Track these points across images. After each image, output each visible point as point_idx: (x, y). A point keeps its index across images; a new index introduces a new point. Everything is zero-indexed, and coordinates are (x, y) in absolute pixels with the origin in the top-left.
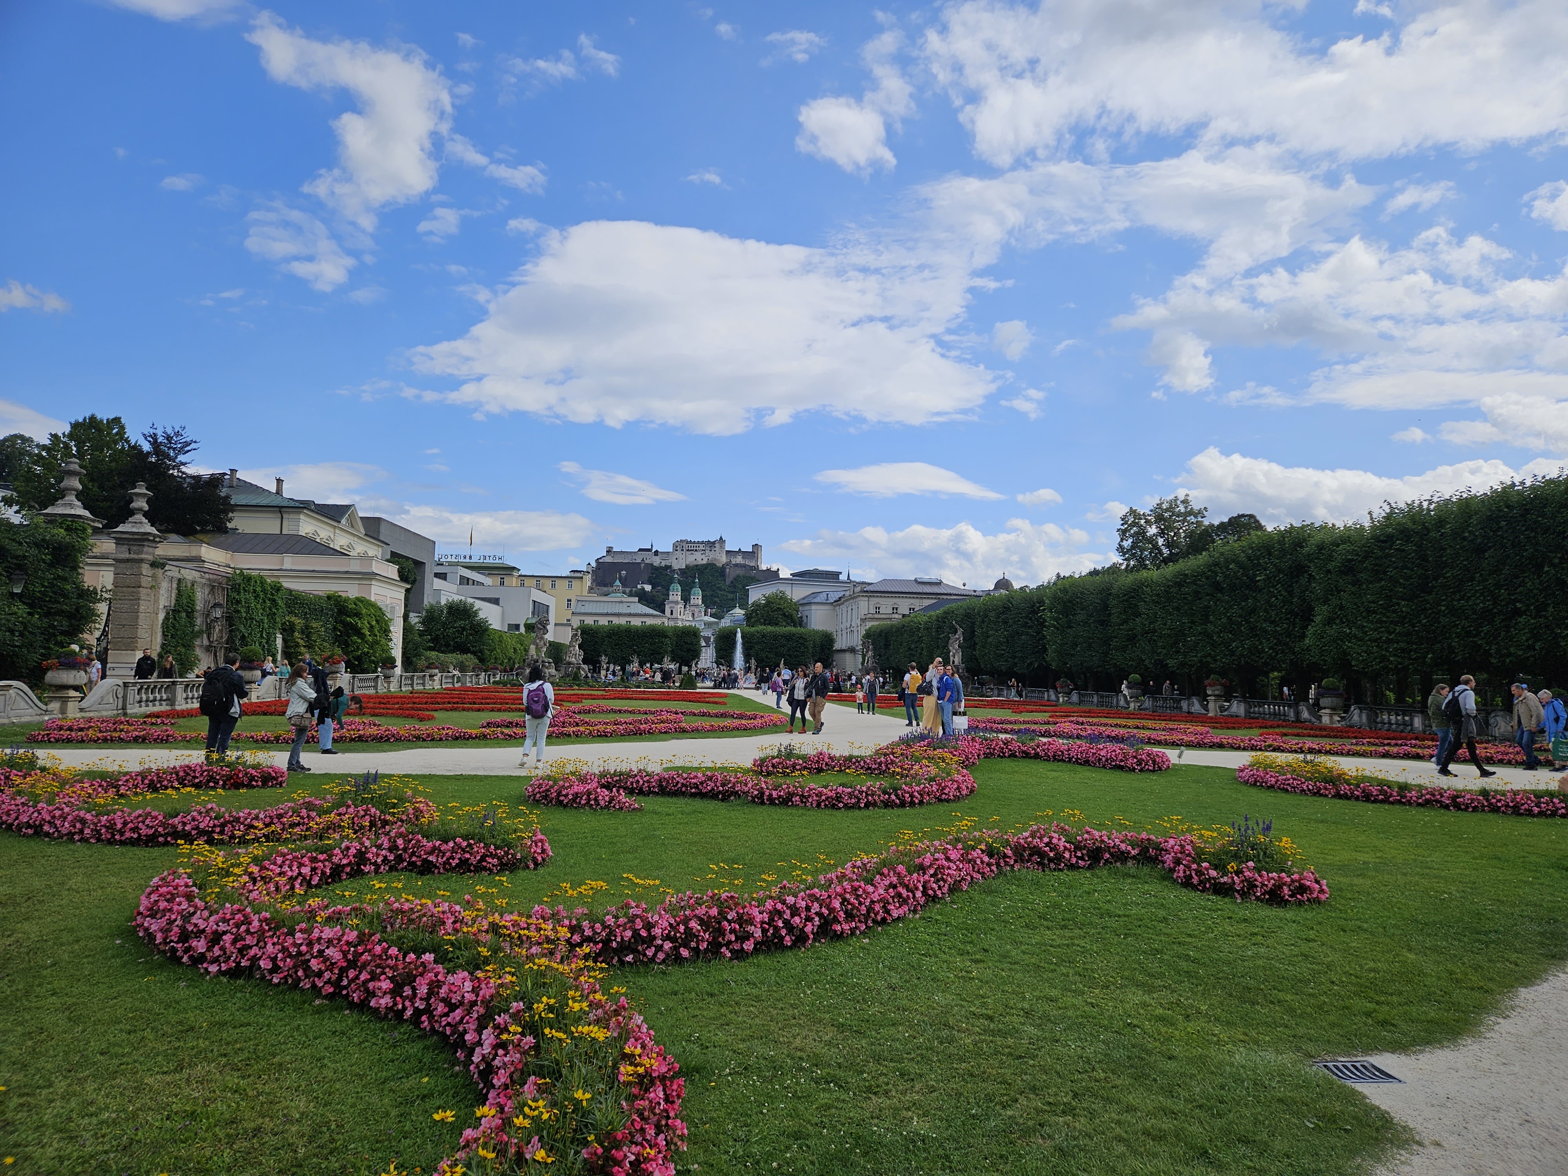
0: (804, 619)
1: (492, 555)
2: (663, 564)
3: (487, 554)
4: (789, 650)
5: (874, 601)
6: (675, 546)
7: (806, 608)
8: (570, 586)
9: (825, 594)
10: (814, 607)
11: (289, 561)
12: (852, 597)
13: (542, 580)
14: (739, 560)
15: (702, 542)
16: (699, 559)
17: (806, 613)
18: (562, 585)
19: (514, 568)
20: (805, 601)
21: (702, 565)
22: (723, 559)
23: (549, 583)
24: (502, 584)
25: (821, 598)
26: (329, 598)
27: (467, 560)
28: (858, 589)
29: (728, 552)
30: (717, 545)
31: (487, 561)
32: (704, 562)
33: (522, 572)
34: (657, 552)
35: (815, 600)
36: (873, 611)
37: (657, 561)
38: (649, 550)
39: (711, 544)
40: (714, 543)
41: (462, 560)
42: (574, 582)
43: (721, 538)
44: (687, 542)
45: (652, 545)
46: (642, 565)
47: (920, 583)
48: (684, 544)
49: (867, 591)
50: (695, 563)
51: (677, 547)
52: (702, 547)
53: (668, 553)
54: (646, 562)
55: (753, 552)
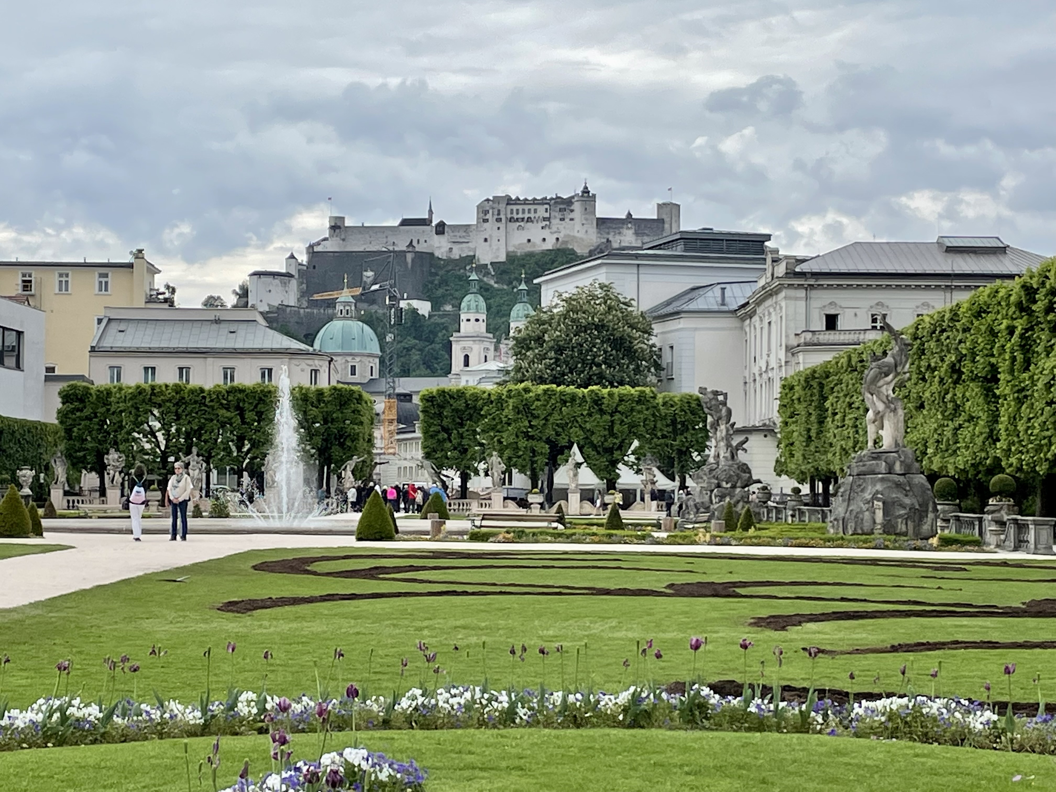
0: (666, 353)
2: (456, 253)
5: (822, 299)
6: (483, 212)
7: (670, 325)
8: (103, 287)
9: (717, 291)
10: (686, 323)
13: (36, 274)
14: (628, 238)
15: (544, 202)
16: (537, 240)
17: (672, 339)
18: (83, 283)
20: (670, 309)
21: (544, 253)
22: (591, 236)
23: (52, 278)
25: (707, 300)
28: (781, 270)
29: (602, 222)
30: (577, 206)
32: (549, 245)
34: (441, 225)
35: (692, 306)
36: (818, 325)
37: (441, 247)
38: (425, 222)
39: (563, 205)
40: (569, 202)
42: (113, 277)
43: (586, 191)
44: (509, 201)
45: (431, 212)
46: (409, 257)
47: (951, 250)
48: (502, 206)
49: (802, 275)
50: (529, 249)
51: (486, 212)
52: (542, 211)
53: (467, 227)
54: (419, 248)
55: (660, 221)
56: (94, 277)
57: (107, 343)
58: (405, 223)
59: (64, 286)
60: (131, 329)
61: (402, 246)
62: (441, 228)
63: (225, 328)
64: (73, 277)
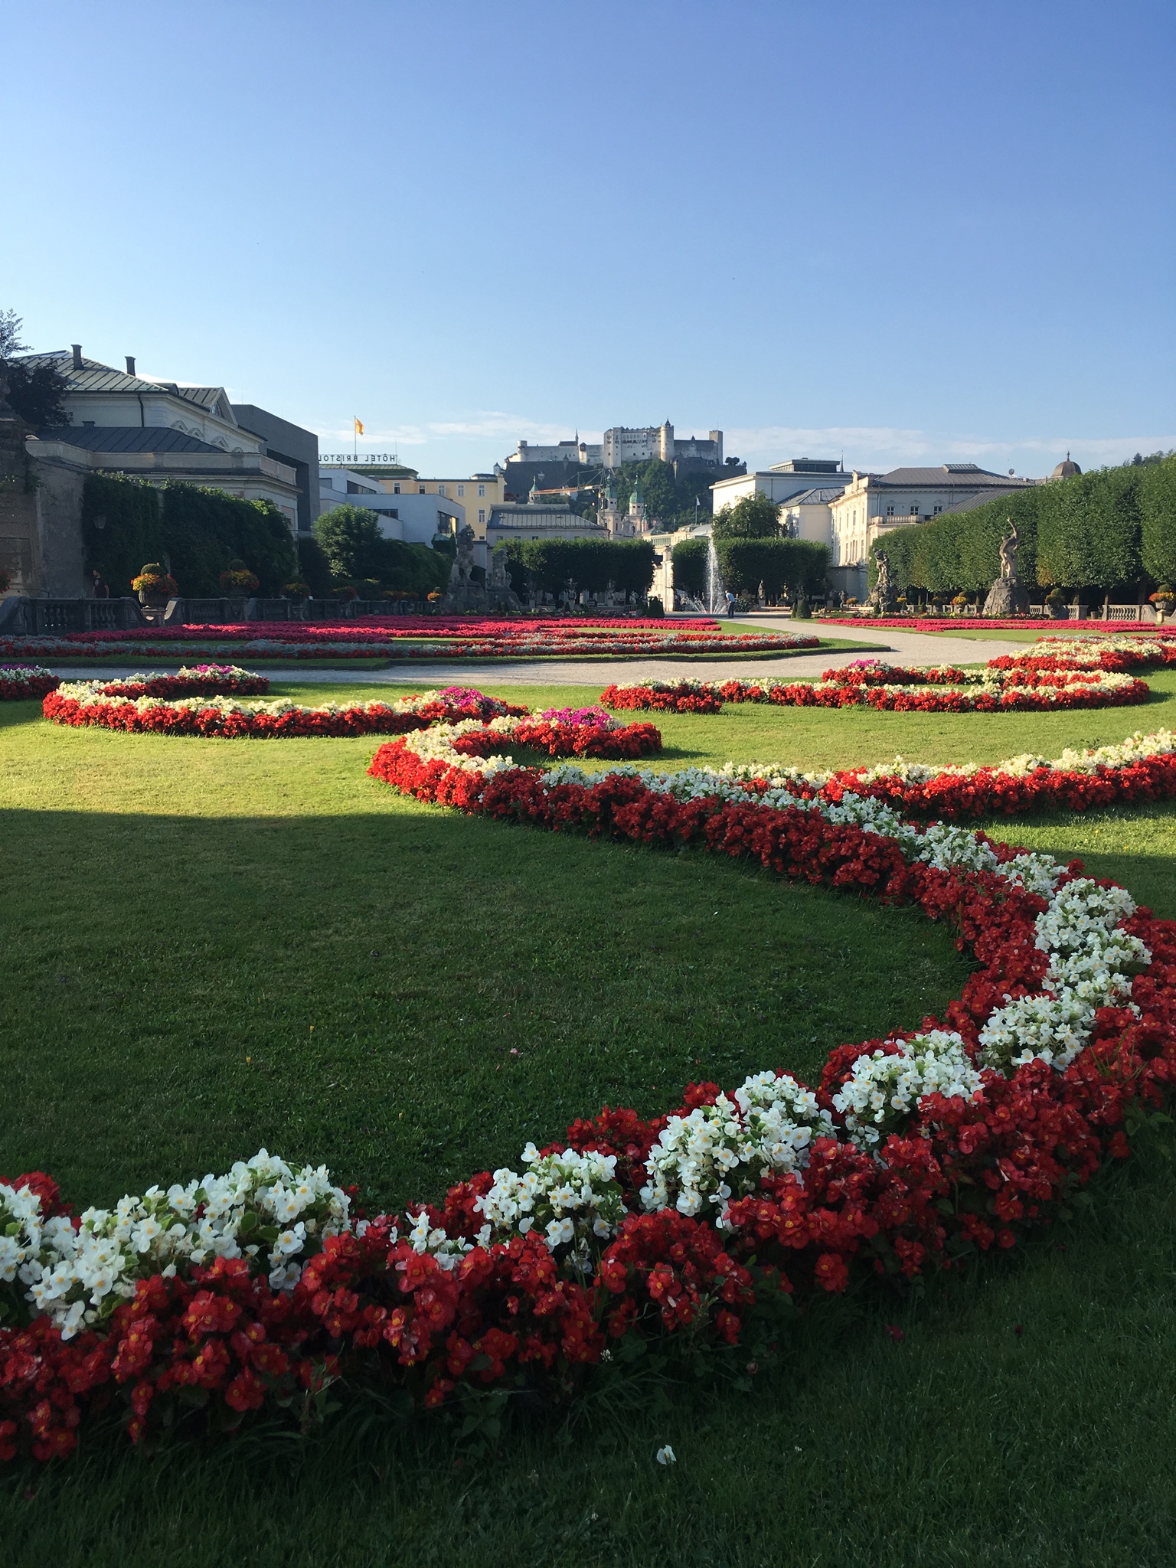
0: (789, 526)
1: (381, 453)
2: (592, 462)
3: (375, 453)
6: (607, 436)
8: (482, 493)
12: (856, 495)
13: (446, 486)
14: (692, 452)
15: (643, 430)
16: (639, 454)
18: (470, 490)
19: (410, 471)
20: (790, 503)
21: (645, 461)
22: (671, 452)
23: (455, 488)
24: (397, 491)
27: (352, 462)
28: (864, 484)
29: (677, 442)
30: (663, 433)
31: (376, 462)
32: (646, 457)
33: (420, 476)
34: (583, 445)
36: (884, 512)
37: (583, 457)
38: (574, 444)
39: (654, 433)
40: (658, 430)
41: (345, 462)
42: (487, 487)
43: (668, 423)
44: (623, 430)
45: (577, 438)
46: (565, 464)
47: (953, 472)
48: (619, 434)
50: (634, 458)
51: (609, 438)
52: (642, 437)
53: (598, 447)
54: (571, 459)
55: (711, 442)
56: (477, 488)
57: (494, 524)
58: (562, 444)
60: (506, 515)
61: (561, 459)
62: (584, 447)
64: (466, 488)
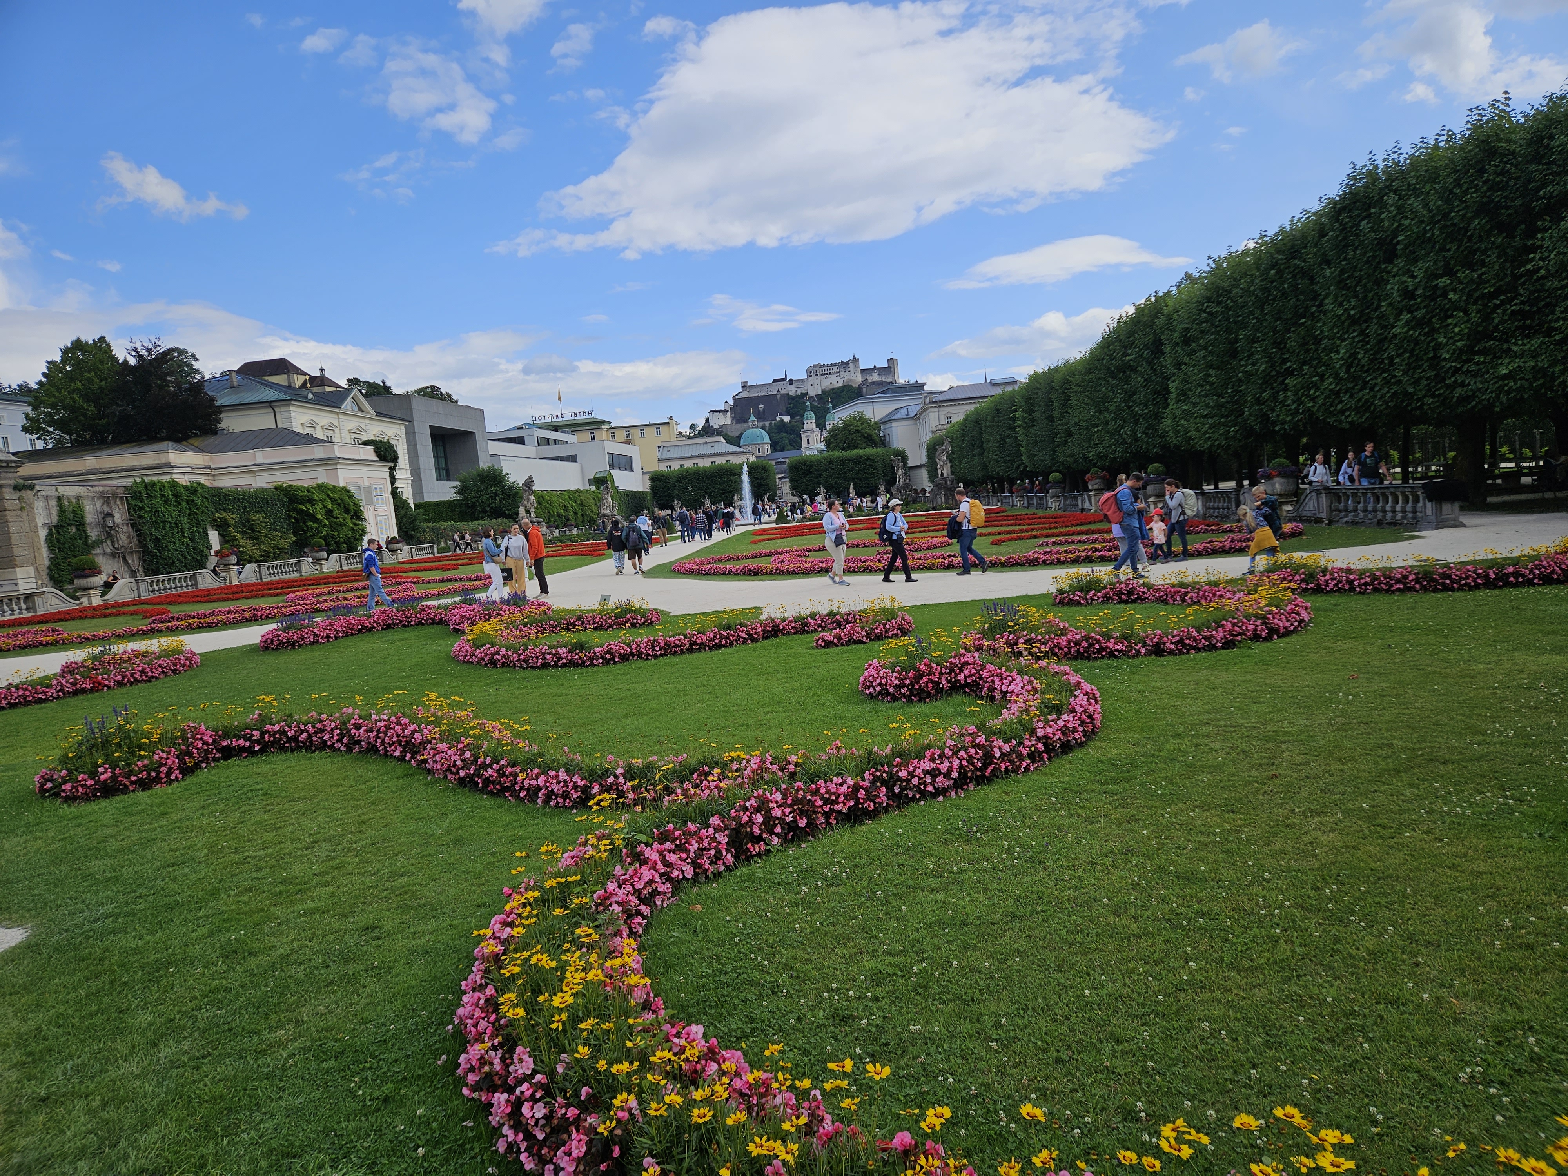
0: (887, 437)
1: (581, 410)
2: (799, 393)
3: (577, 411)
4: (858, 473)
5: (944, 411)
6: (809, 372)
7: (888, 425)
8: (658, 433)
9: (906, 409)
10: (894, 424)
11: (261, 456)
12: (923, 410)
13: (631, 430)
14: (875, 377)
15: (836, 364)
16: (834, 383)
17: (888, 431)
18: (650, 432)
19: (603, 422)
20: (887, 419)
21: (838, 388)
22: (859, 379)
23: (638, 432)
24: (593, 438)
25: (902, 414)
26: (276, 488)
27: (560, 419)
28: (927, 400)
29: (863, 371)
30: (851, 365)
31: (578, 417)
32: (840, 384)
33: (613, 425)
34: (791, 380)
35: (895, 417)
36: (944, 421)
37: (792, 390)
38: (784, 380)
39: (845, 365)
40: (847, 363)
41: (555, 420)
42: (662, 428)
43: (854, 357)
44: (820, 366)
45: (786, 375)
46: (778, 396)
47: (994, 384)
48: (817, 369)
49: (936, 402)
50: (831, 387)
52: (835, 369)
53: (802, 380)
54: (782, 392)
55: (889, 367)
56: (654, 429)
57: (664, 457)
58: (775, 381)
59: (642, 434)
60: (672, 449)
61: (775, 392)
62: (791, 382)
63: (709, 445)
64: (646, 430)
